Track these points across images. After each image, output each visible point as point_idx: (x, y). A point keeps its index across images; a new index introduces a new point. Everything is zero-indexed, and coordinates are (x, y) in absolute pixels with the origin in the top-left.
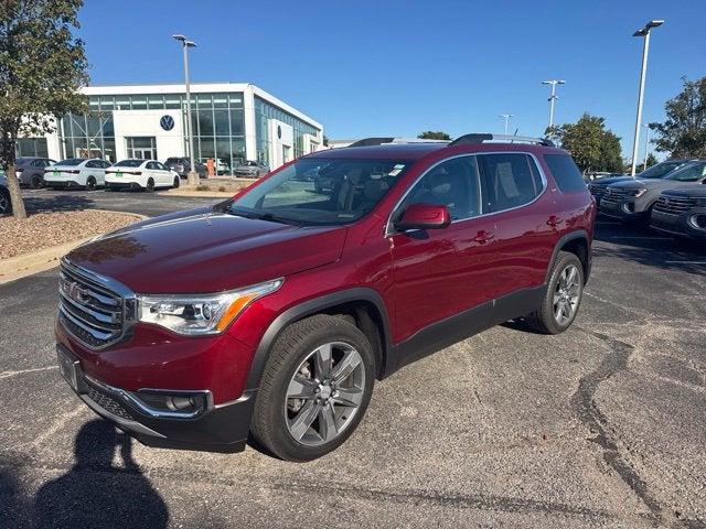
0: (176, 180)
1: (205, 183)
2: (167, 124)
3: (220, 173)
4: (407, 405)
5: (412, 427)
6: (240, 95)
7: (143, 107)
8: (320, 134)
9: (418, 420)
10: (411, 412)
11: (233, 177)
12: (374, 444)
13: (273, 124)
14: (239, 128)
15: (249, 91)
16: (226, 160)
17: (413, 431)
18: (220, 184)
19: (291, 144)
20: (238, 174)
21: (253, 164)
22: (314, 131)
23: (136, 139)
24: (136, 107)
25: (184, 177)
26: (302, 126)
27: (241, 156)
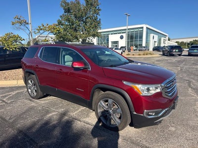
0: (122, 52)
1: (129, 53)
2: (122, 37)
3: (135, 50)
4: (172, 126)
5: (172, 134)
6: (142, 28)
7: (116, 33)
8: (167, 38)
9: (174, 132)
10: (173, 129)
11: (138, 51)
12: (157, 136)
13: (152, 35)
14: (141, 37)
15: (145, 26)
16: (136, 47)
17: (172, 135)
18: (133, 53)
19: (157, 41)
20: (139, 50)
21: (144, 47)
22: (165, 36)
23: (114, 42)
24: (114, 34)
25: (124, 52)
26: (161, 35)
27: (141, 45)
